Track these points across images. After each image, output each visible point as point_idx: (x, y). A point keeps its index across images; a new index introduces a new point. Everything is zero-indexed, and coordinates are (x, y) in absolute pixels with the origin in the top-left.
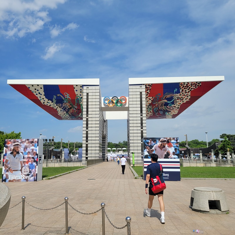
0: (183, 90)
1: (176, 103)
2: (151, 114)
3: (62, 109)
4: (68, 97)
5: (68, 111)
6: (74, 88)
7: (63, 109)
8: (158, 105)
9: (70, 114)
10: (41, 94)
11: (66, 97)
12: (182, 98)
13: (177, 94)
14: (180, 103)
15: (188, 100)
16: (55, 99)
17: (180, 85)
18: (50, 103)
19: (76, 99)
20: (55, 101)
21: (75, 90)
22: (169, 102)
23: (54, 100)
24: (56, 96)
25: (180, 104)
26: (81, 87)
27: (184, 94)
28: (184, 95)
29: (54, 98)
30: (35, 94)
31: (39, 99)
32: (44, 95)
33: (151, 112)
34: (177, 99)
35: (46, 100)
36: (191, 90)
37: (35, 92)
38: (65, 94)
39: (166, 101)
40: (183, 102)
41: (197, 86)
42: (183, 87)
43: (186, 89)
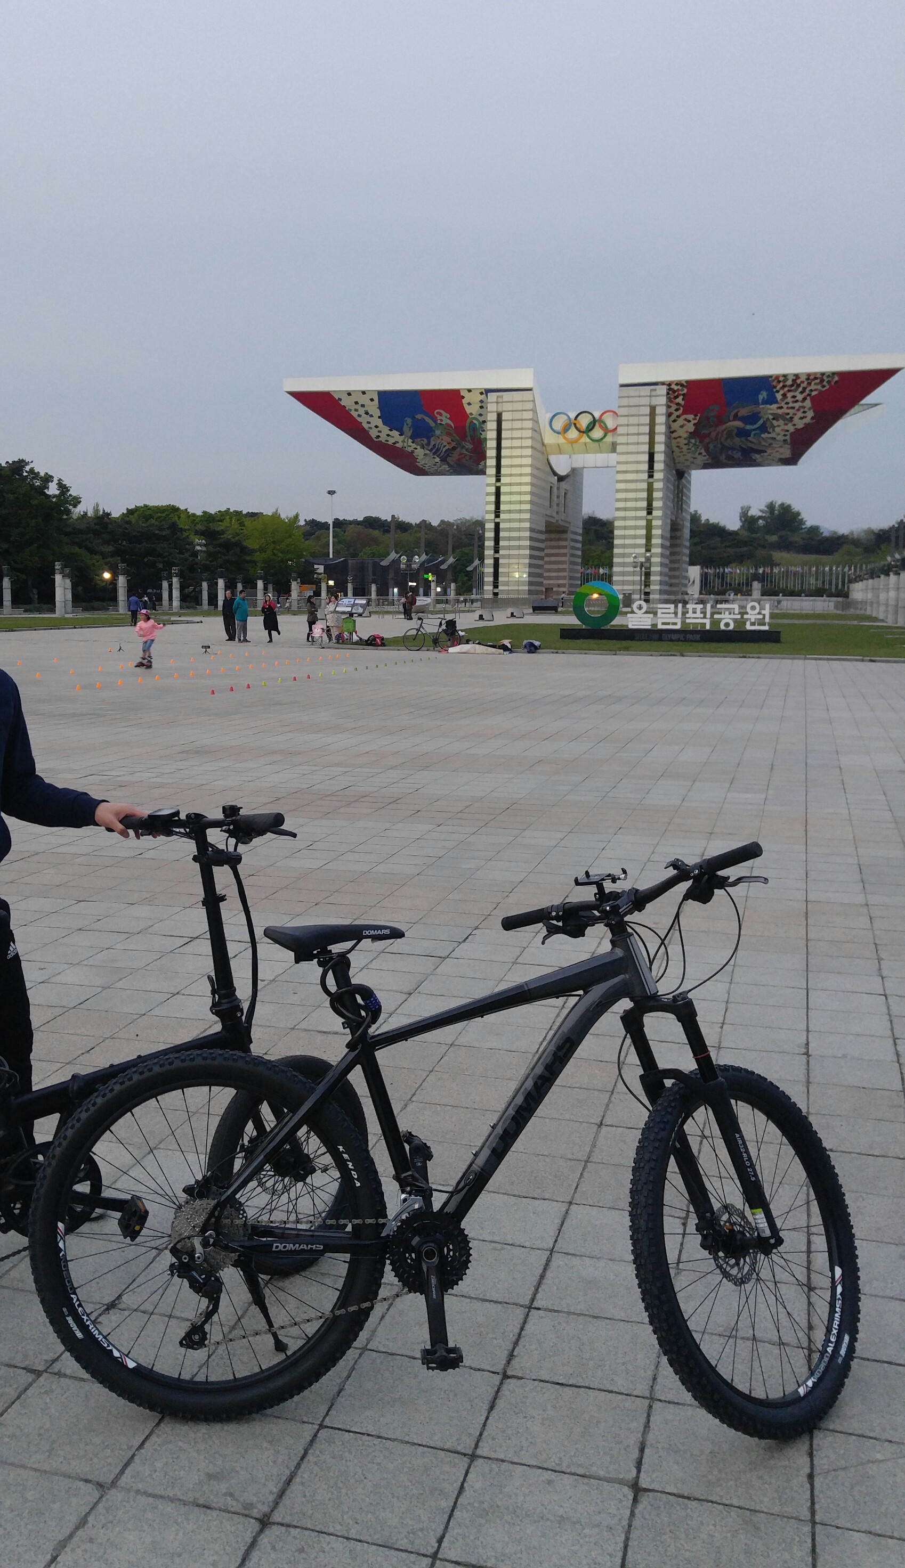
0: (784, 396)
1: (774, 430)
2: (705, 458)
3: (428, 452)
4: (446, 421)
5: (446, 457)
6: (463, 397)
7: (430, 451)
8: (717, 434)
9: (452, 463)
10: (371, 416)
11: (439, 422)
12: (788, 417)
13: (768, 406)
14: (786, 428)
15: (808, 420)
16: (410, 428)
17: (774, 381)
18: (395, 438)
19: (468, 425)
20: (408, 432)
21: (465, 401)
22: (748, 427)
23: (406, 428)
24: (413, 418)
25: (788, 431)
26: (482, 393)
27: (791, 405)
28: (793, 408)
29: (407, 425)
30: (354, 414)
32: (379, 417)
33: (700, 454)
34: (774, 419)
35: (385, 430)
36: (809, 395)
37: (356, 410)
38: (437, 413)
39: (738, 424)
40: (795, 425)
41: (825, 383)
42: (784, 386)
43: (795, 391)
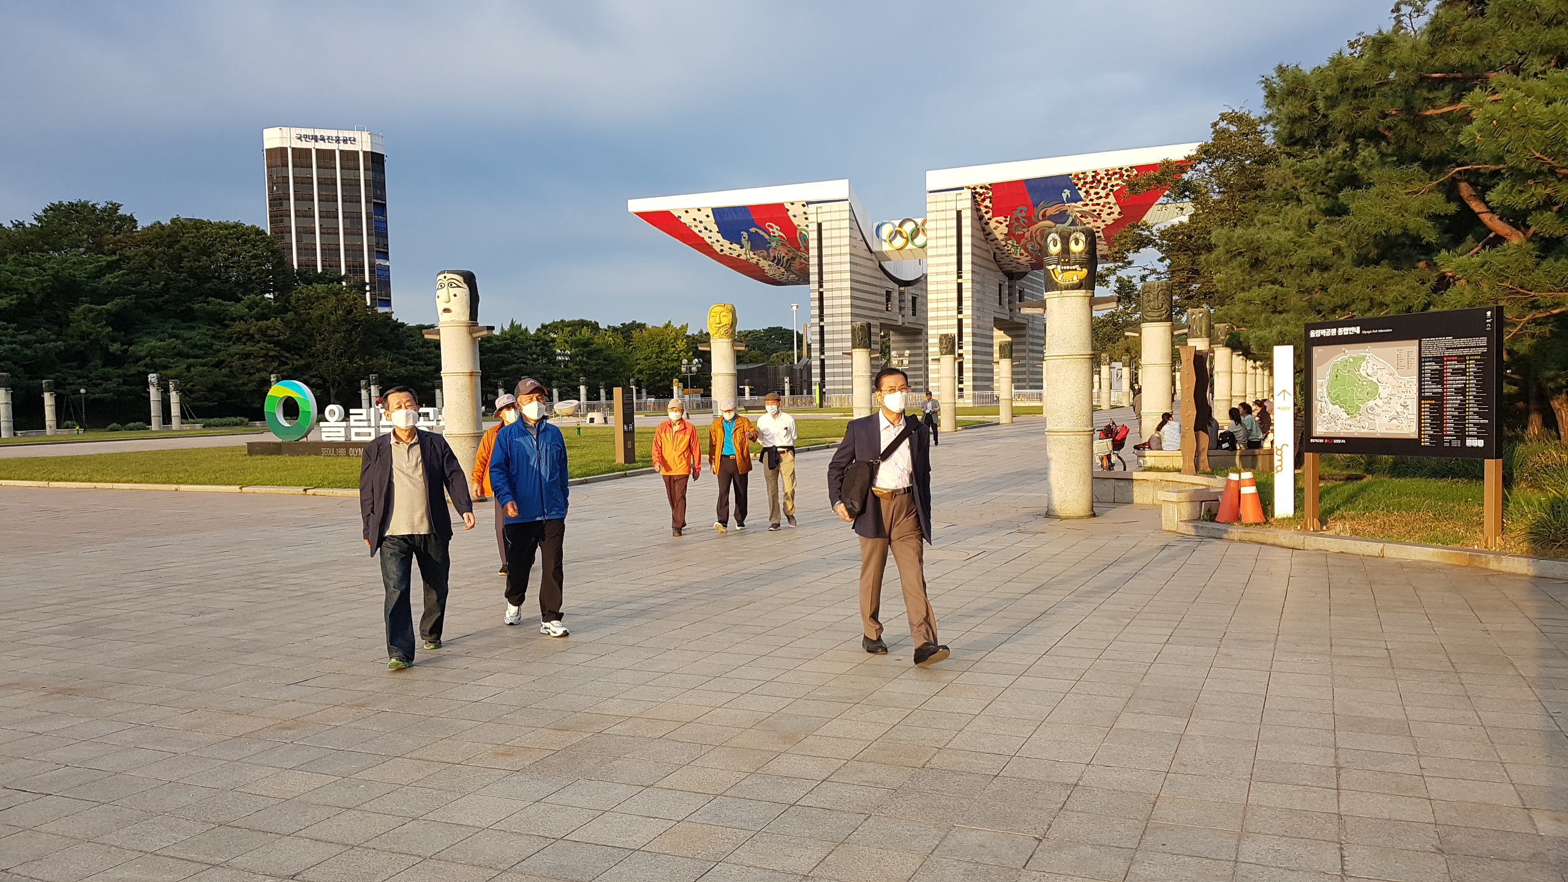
0: (1087, 192)
3: (771, 262)
4: (778, 233)
10: (711, 231)
11: (772, 234)
13: (1073, 204)
15: (1116, 216)
16: (748, 241)
17: (1074, 179)
18: (735, 250)
19: (798, 235)
20: (747, 245)
21: (790, 214)
23: (744, 242)
24: (748, 231)
25: (1099, 228)
26: (803, 206)
27: (1095, 202)
28: (1098, 204)
29: (745, 238)
30: (696, 230)
31: (708, 241)
32: (718, 232)
33: (1022, 254)
34: (1082, 216)
35: (726, 243)
36: (1111, 190)
37: (696, 226)
38: (768, 226)
39: (1049, 223)
40: (1104, 221)
41: (1125, 178)
42: (1085, 183)
43: (1096, 187)
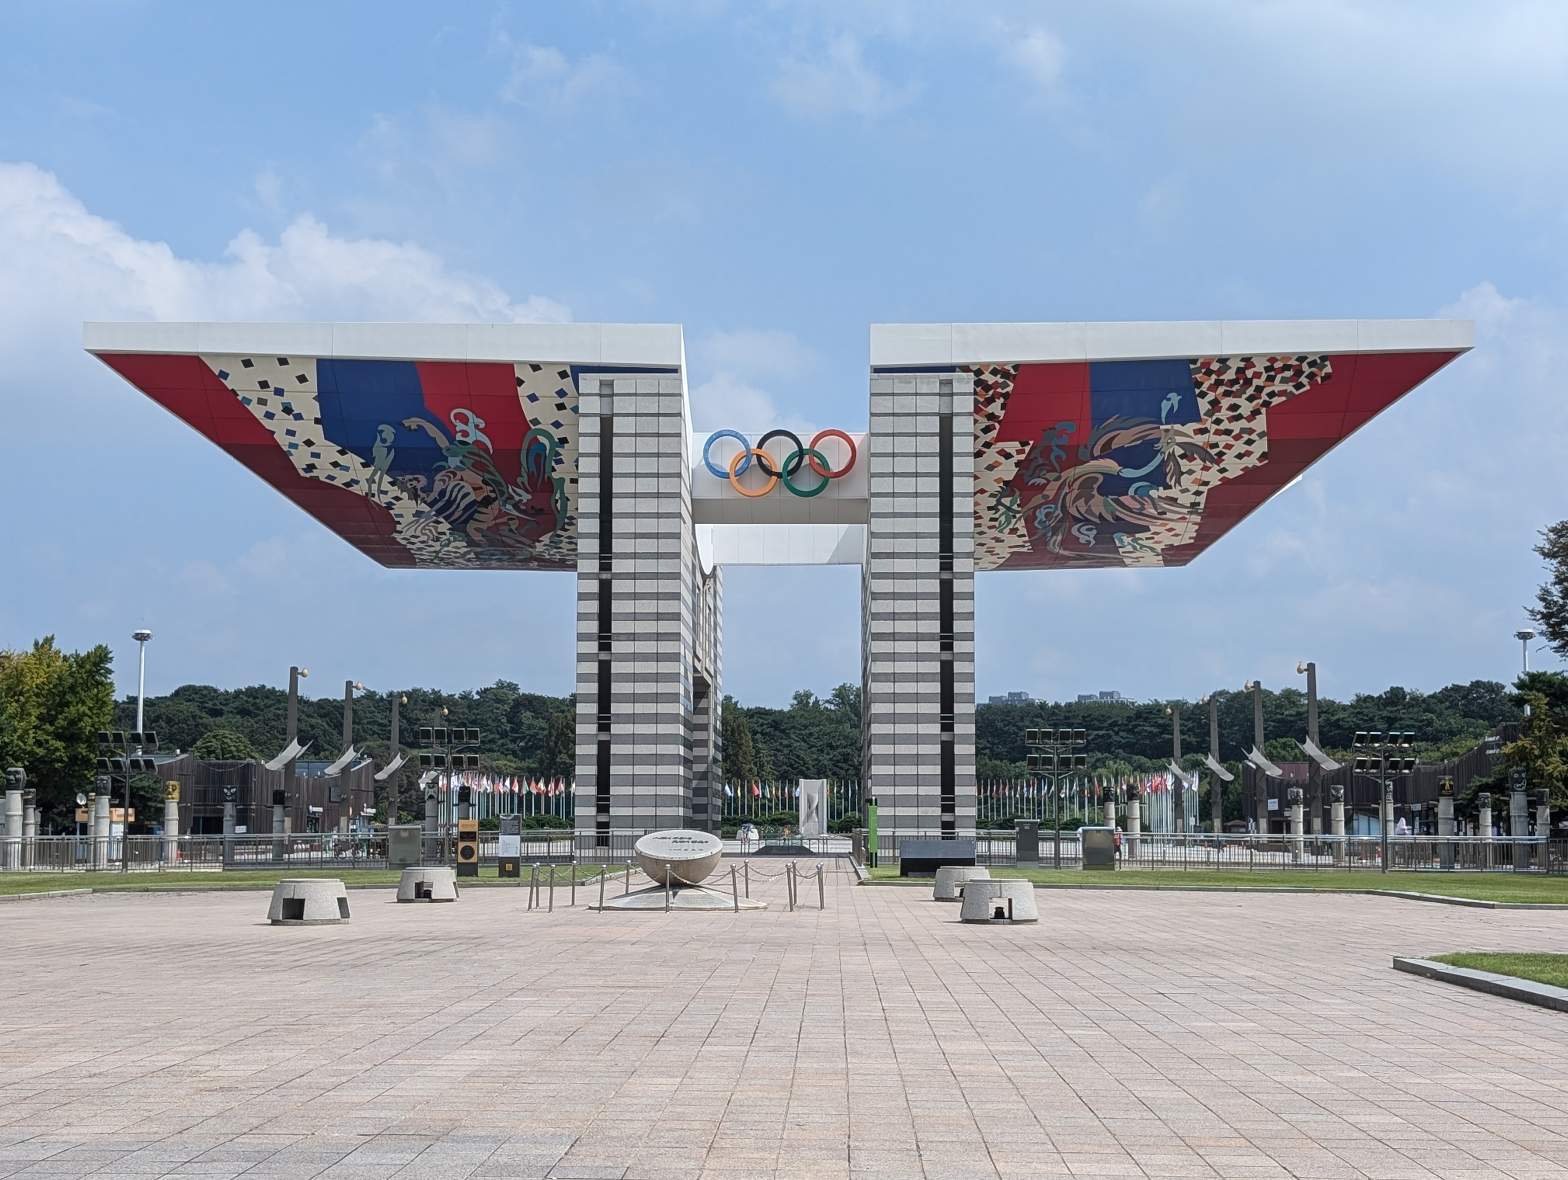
0: (1215, 404)
1: (1178, 482)
4: (475, 435)
5: (466, 522)
6: (520, 382)
7: (431, 505)
9: (477, 537)
10: (298, 417)
12: (1214, 452)
13: (1178, 427)
15: (1252, 461)
16: (389, 449)
17: (1198, 371)
19: (525, 446)
21: (523, 392)
22: (1129, 473)
24: (398, 425)
25: (1206, 483)
26: (563, 375)
28: (1228, 432)
29: (384, 441)
30: (257, 411)
32: (317, 421)
34: (1182, 457)
35: (330, 451)
38: (458, 416)
42: (1219, 383)
43: (1238, 395)
